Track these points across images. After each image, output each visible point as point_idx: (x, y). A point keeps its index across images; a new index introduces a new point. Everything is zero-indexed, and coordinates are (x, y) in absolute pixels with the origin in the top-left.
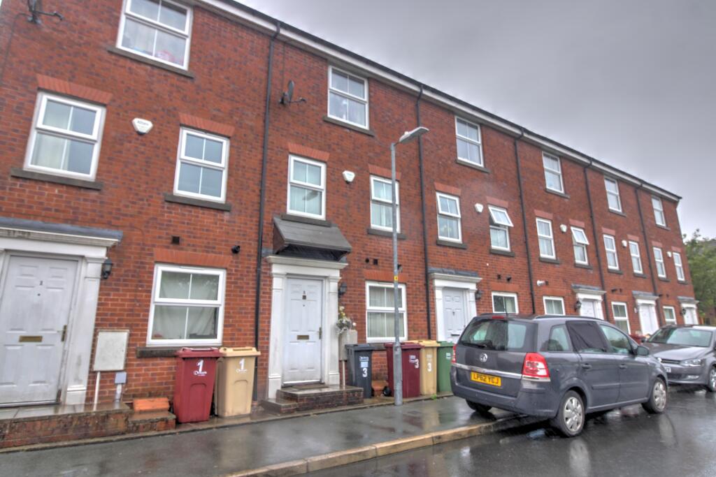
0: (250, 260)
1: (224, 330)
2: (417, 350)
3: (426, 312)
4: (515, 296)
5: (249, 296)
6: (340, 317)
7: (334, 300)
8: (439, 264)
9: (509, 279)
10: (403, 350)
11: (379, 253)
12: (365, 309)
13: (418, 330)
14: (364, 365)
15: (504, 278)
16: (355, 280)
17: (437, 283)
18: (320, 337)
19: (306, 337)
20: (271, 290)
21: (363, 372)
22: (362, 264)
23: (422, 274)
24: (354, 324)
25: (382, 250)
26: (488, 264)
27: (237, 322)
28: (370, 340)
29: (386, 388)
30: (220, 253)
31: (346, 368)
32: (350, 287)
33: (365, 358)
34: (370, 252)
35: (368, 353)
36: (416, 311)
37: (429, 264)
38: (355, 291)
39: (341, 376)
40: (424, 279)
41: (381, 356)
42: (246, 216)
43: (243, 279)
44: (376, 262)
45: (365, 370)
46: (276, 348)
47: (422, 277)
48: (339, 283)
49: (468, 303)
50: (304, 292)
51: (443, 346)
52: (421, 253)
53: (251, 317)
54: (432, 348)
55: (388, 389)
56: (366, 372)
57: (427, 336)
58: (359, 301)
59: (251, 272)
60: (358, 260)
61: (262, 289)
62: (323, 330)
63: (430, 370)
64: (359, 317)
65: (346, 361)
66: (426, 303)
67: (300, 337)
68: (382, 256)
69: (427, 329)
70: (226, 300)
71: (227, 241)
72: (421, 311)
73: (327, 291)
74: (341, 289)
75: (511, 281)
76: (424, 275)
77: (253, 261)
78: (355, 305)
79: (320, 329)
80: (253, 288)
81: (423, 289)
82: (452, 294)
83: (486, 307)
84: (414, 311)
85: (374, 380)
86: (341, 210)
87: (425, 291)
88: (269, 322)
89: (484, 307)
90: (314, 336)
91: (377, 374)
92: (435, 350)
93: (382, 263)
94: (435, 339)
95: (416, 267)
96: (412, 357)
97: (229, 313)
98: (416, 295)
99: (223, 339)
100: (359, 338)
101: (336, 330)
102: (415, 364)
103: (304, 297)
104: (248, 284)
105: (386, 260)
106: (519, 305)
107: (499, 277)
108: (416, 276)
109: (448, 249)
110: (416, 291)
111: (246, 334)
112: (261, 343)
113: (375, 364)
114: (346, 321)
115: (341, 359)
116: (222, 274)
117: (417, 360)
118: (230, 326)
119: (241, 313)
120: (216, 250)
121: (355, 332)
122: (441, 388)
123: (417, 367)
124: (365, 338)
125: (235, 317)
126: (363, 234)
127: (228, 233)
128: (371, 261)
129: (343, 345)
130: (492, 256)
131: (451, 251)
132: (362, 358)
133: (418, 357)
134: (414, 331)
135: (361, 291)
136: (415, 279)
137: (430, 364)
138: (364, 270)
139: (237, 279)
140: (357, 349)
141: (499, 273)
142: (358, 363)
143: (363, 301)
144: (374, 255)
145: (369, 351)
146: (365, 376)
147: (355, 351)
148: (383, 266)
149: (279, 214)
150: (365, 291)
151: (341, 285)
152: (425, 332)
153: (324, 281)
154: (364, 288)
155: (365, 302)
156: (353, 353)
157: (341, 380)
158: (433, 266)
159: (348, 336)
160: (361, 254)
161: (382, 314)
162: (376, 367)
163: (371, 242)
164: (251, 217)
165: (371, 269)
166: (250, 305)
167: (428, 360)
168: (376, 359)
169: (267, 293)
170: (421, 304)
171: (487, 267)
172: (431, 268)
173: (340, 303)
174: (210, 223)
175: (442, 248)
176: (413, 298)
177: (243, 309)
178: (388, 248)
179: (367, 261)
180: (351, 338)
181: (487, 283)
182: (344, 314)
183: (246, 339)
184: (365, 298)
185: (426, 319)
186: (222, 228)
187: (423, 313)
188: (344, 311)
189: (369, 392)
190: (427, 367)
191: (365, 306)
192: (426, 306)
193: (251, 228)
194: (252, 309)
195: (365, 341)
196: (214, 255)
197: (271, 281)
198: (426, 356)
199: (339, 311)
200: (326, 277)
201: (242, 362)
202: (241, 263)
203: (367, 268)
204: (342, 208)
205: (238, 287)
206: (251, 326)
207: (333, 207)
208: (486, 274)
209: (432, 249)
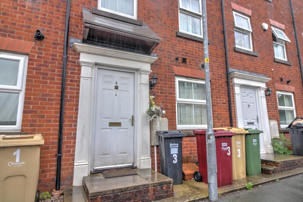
0: (56, 48)
1: (24, 117)
2: (228, 138)
3: (228, 105)
4: (292, 94)
5: (55, 83)
6: (151, 105)
7: (146, 90)
8: (236, 66)
9: (288, 82)
10: (216, 137)
11: (186, 53)
12: (175, 100)
13: (221, 119)
14: (174, 151)
15: (285, 81)
16: (166, 75)
17: (236, 81)
18: (133, 125)
19: (118, 124)
20: (79, 78)
21: (173, 159)
22: (172, 61)
23: (224, 73)
24: (164, 112)
25: (189, 51)
26: (273, 70)
27: (39, 108)
28: (179, 127)
29: (196, 173)
30: (20, 38)
31: (158, 153)
32: (161, 80)
33: (174, 144)
34: (179, 51)
35: (177, 140)
36: (220, 103)
37: (229, 66)
38: (165, 84)
39: (153, 160)
40: (226, 77)
41: (190, 141)
42: (53, 6)
43: (47, 66)
44: (184, 61)
45: (175, 156)
46: (83, 134)
47: (224, 76)
48: (150, 76)
49: (260, 98)
50: (117, 83)
51: (251, 133)
52: (222, 56)
53: (56, 104)
54: (241, 134)
55: (199, 174)
56: (176, 158)
57: (229, 124)
58: (169, 93)
59: (57, 60)
60: (168, 58)
61: (69, 77)
62: (135, 118)
63: (239, 156)
64: (169, 107)
65: (157, 146)
66: (227, 98)
67: (112, 124)
68: (189, 56)
69: (229, 119)
70: (27, 85)
71: (29, 27)
72: (223, 103)
73: (139, 83)
74: (152, 80)
75: (289, 83)
76: (225, 75)
77: (59, 49)
78: (166, 96)
79: (133, 117)
80: (59, 75)
81: (224, 85)
82: (248, 91)
83: (273, 103)
84: (217, 103)
85: (185, 163)
86: (151, 13)
87: (226, 87)
88: (77, 109)
89: (271, 102)
90: (126, 123)
91: (188, 158)
92: (244, 137)
93: (190, 62)
94: (236, 127)
95: (218, 67)
96: (224, 144)
97: (30, 99)
98: (219, 90)
99: (23, 125)
100: (169, 125)
101: (147, 117)
102: (227, 151)
103: (116, 88)
104: (54, 71)
105: (193, 60)
106: (295, 101)
107: (282, 80)
108: (218, 75)
109: (243, 55)
110: (219, 87)
111: (50, 121)
112: (67, 130)
113: (185, 148)
114: (156, 109)
115: (153, 144)
116: (23, 60)
117: (229, 148)
118: (31, 112)
119: (45, 99)
120: (15, 35)
121: (166, 120)
122: (249, 173)
123: (229, 154)
124: (176, 125)
125: (37, 103)
126: (172, 36)
127: (30, 20)
128: (180, 60)
129: (154, 132)
130: (275, 63)
131: (246, 57)
132: (171, 144)
133: (230, 145)
134: (218, 119)
135: (171, 84)
136: (218, 77)
137: (239, 150)
138: (174, 66)
139: (41, 65)
140: (167, 136)
141: (281, 77)
142: (168, 150)
143: (173, 93)
144: (183, 55)
145: (178, 139)
146: (175, 162)
147: (165, 138)
148: (191, 65)
149: (89, 8)
150: (174, 85)
151: (152, 77)
152: (228, 121)
153: (136, 74)
154: (174, 82)
155: (175, 94)
156: (163, 139)
157: (153, 164)
158: (232, 68)
159: (158, 123)
160: (170, 52)
161: (190, 105)
162: (187, 151)
163: (180, 44)
164: (57, 7)
165: (181, 66)
166: (55, 92)
167: (237, 146)
168: (186, 144)
169: (76, 81)
170: (223, 98)
171: (272, 71)
172: (231, 70)
173: (151, 93)
174: (9, 7)
175: (238, 54)
176: (216, 92)
177: (47, 95)
178: (194, 50)
179: (177, 59)
180: (162, 125)
181: (273, 84)
182: (154, 103)
183: (50, 126)
184: (174, 91)
185: (228, 110)
186: (23, 14)
187: (224, 105)
188: (154, 99)
189: (180, 176)
190: (237, 153)
191: (175, 97)
192: (227, 99)
193: (58, 18)
194: (57, 96)
195: (175, 129)
196: (12, 39)
197: (80, 70)
198: (235, 142)
199: (150, 100)
200: (137, 70)
201: (17, 153)
202: (45, 50)
203: (176, 65)
204: (153, 12)
205: (42, 74)
206: (55, 113)
207: (145, 9)
208: (272, 76)
209: (231, 54)
